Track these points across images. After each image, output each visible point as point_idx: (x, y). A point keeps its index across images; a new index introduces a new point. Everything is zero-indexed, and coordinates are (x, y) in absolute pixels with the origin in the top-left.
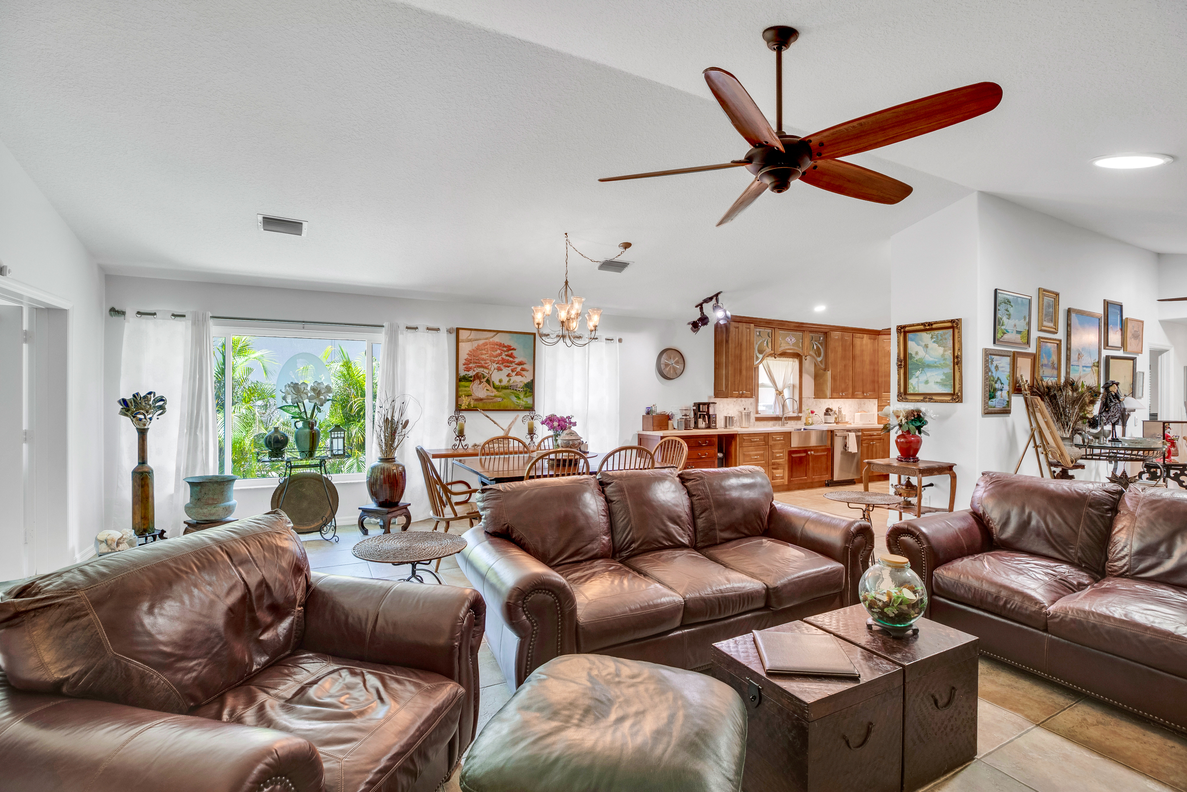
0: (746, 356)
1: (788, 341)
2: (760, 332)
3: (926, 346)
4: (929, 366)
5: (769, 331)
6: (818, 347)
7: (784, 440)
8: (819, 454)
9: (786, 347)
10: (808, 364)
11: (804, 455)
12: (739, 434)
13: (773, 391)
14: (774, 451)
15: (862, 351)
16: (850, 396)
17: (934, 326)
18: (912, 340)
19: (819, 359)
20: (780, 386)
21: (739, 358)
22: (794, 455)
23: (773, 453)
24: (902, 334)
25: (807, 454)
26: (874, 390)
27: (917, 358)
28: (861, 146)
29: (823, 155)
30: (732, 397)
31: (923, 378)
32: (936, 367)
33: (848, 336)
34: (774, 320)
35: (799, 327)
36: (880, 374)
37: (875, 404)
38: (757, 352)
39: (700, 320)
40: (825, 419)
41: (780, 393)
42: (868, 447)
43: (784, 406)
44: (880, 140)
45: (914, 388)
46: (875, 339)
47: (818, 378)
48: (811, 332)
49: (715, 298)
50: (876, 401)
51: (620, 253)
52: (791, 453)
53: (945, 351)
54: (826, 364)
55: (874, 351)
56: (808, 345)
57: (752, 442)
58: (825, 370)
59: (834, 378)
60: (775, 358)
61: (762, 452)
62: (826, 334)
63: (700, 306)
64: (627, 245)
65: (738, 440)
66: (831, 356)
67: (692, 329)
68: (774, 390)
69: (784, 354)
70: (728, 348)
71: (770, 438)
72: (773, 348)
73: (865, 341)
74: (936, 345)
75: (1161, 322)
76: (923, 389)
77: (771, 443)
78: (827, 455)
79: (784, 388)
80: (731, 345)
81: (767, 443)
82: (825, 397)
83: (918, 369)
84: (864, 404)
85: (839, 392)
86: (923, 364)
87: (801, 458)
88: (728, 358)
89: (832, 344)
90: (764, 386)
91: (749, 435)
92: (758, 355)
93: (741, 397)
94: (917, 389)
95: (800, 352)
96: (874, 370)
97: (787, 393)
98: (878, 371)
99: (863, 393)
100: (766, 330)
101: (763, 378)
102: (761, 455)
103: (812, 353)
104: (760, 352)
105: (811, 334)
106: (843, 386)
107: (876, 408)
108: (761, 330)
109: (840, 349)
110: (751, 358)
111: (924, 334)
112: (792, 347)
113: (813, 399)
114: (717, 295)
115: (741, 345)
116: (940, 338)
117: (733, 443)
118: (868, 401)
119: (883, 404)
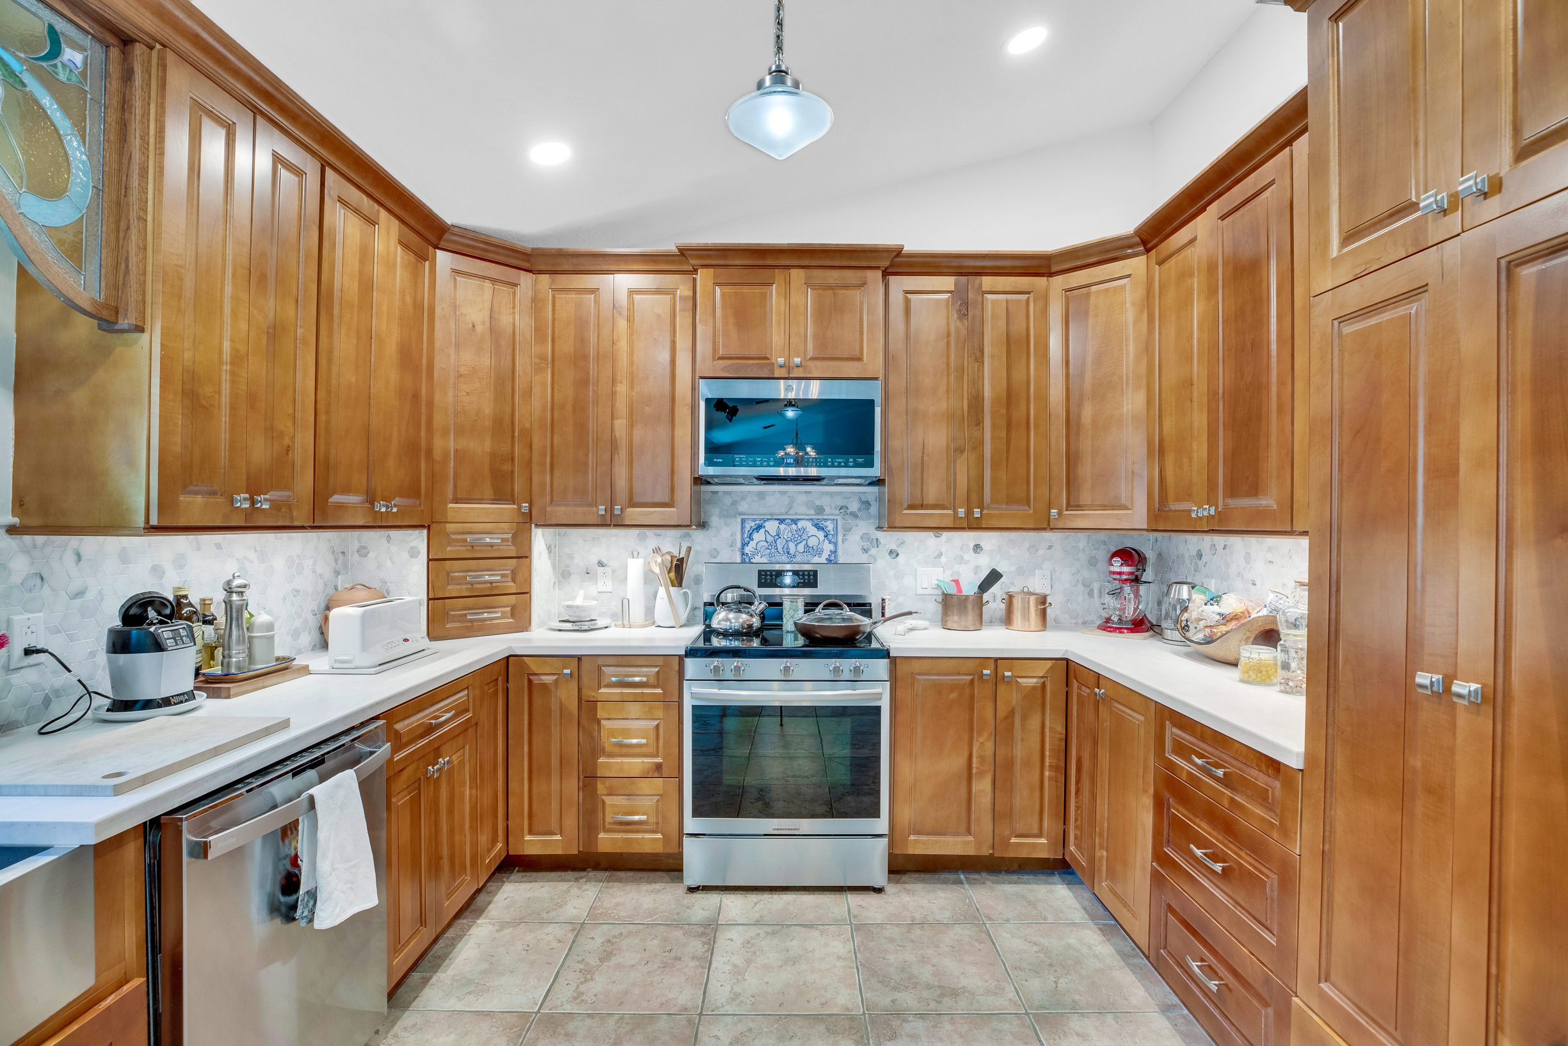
15: (366, 286)
26: (414, 494)
36: (438, 419)
37: (413, 553)
40: (118, 678)
50: (418, 540)
55: (418, 306)
84: (363, 551)
96: (416, 396)
98: (430, 404)
99: (371, 500)
107: (418, 565)
118: (389, 538)
119: (450, 551)
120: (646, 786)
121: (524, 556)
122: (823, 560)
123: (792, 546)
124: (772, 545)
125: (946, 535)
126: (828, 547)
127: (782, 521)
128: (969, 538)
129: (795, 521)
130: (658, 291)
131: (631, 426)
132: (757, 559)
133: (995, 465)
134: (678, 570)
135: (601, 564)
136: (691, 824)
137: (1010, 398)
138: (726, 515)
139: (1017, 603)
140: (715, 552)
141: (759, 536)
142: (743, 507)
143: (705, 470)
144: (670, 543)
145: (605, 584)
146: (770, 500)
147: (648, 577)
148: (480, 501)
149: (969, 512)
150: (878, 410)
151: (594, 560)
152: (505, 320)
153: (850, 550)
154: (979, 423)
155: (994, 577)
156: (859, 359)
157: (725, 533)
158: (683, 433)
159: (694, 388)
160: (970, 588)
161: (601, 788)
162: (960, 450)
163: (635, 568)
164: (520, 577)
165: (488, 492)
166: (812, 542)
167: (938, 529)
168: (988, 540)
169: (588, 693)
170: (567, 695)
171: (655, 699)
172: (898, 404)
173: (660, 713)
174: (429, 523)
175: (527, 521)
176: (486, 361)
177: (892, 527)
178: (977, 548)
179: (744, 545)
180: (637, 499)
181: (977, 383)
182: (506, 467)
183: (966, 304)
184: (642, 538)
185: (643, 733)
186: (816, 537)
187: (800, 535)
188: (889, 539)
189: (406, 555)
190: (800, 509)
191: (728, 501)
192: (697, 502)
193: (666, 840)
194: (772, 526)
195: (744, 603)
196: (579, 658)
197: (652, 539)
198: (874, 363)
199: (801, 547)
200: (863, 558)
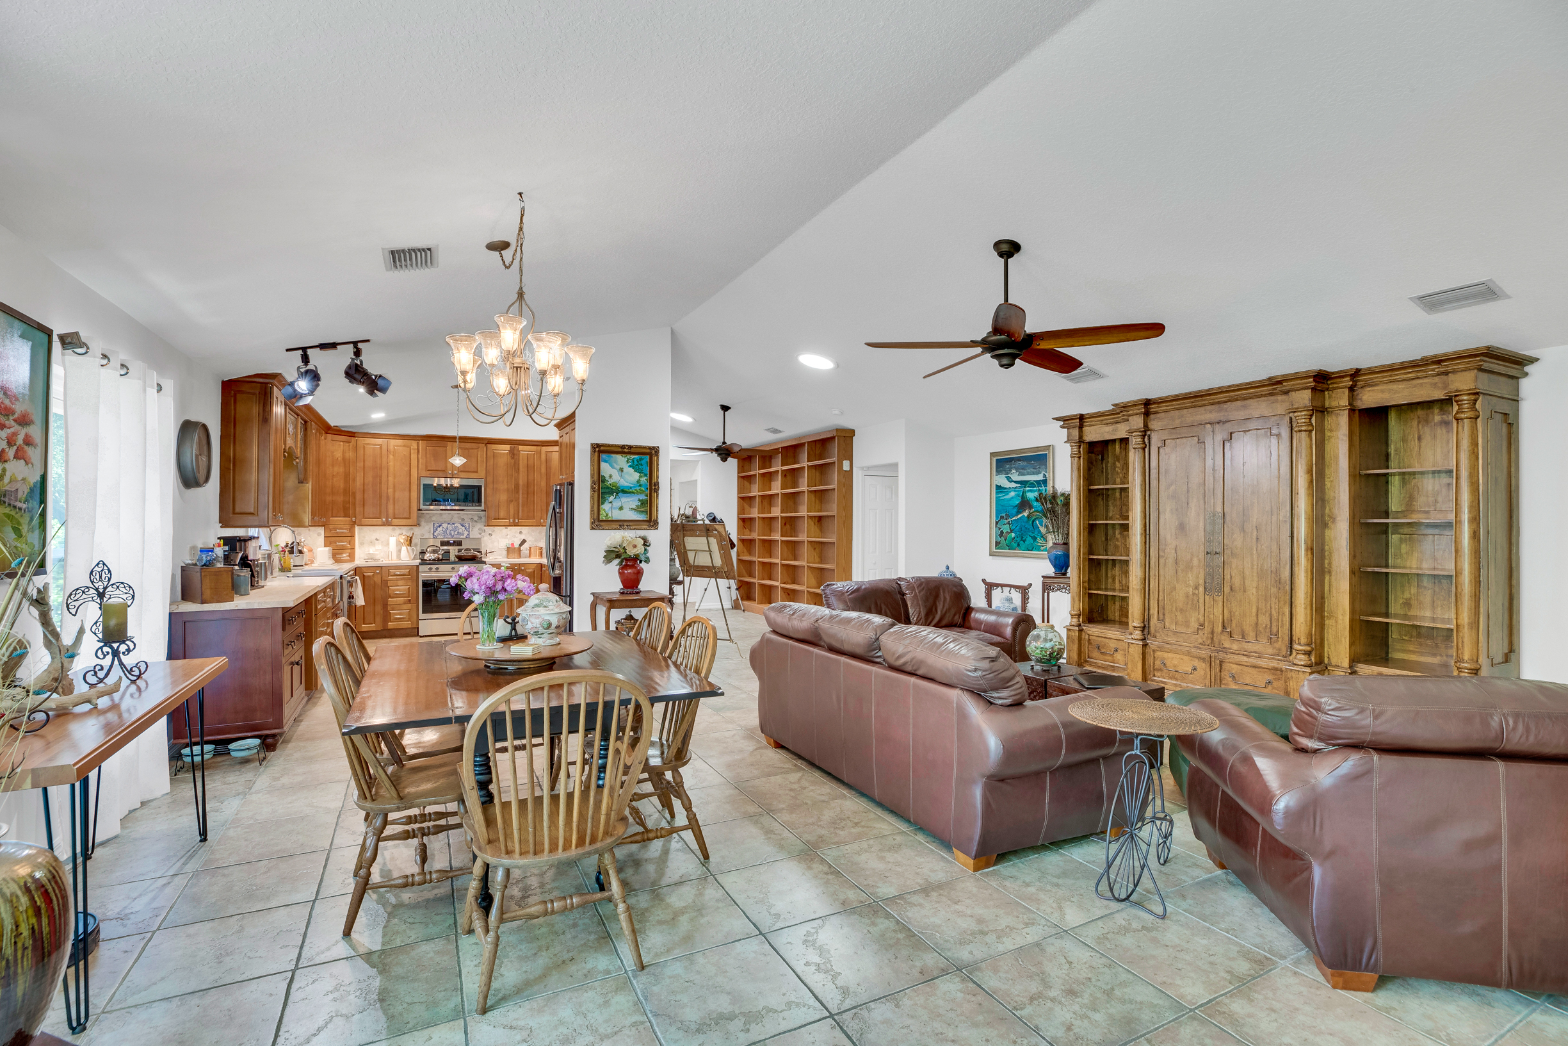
1: (290, 431)
3: (621, 470)
4: (624, 492)
6: (301, 444)
9: (290, 441)
15: (322, 456)
17: (632, 450)
18: (606, 461)
19: (301, 464)
24: (596, 454)
27: (611, 481)
31: (617, 504)
32: (630, 492)
37: (319, 535)
45: (607, 515)
49: (350, 346)
50: (321, 530)
53: (640, 477)
55: (325, 456)
56: (298, 439)
64: (502, 246)
66: (310, 458)
70: (268, 433)
74: (632, 470)
76: (617, 515)
83: (612, 494)
84: (299, 533)
86: (618, 488)
89: (311, 441)
94: (610, 515)
103: (299, 452)
107: (323, 539)
109: (315, 450)
111: (619, 457)
114: (356, 343)
116: (636, 463)
118: (309, 530)
119: (331, 534)
120: (405, 606)
121: (353, 536)
122: (464, 537)
123: (452, 532)
124: (445, 532)
125: (509, 528)
126: (466, 533)
127: (449, 524)
128: (518, 529)
129: (454, 524)
130: (404, 446)
131: (394, 491)
132: (439, 537)
133: (523, 506)
134: (410, 541)
135: (377, 539)
136: (421, 616)
137: (528, 485)
138: (427, 522)
139: (532, 550)
140: (423, 535)
141: (440, 529)
142: (434, 519)
143: (422, 507)
144: (406, 532)
145: (379, 547)
146: (444, 516)
147: (399, 544)
148: (340, 517)
149: (514, 521)
150: (483, 489)
151: (373, 538)
152: (347, 455)
153: (474, 534)
154: (518, 492)
155: (524, 542)
156: (477, 472)
157: (427, 528)
158: (414, 494)
159: (419, 479)
160: (517, 545)
161: (389, 608)
162: (511, 501)
163: (393, 541)
164: (351, 543)
165: (342, 515)
166: (460, 531)
167: (506, 526)
168: (525, 530)
169: (385, 578)
171: (409, 579)
172: (490, 486)
173: (409, 584)
174: (325, 525)
175: (353, 524)
176: (342, 469)
177: (488, 526)
178: (521, 533)
179: (434, 532)
180: (396, 516)
181: (517, 480)
182: (347, 506)
183: (514, 454)
184: (394, 530)
185: (404, 590)
186: (462, 530)
187: (455, 529)
188: (488, 530)
189: (316, 535)
190: (456, 519)
191: (428, 516)
192: (419, 517)
193: (412, 623)
194: (445, 526)
195: (434, 552)
196: (381, 567)
197: (398, 530)
198: (482, 473)
199: (456, 533)
200: (479, 536)
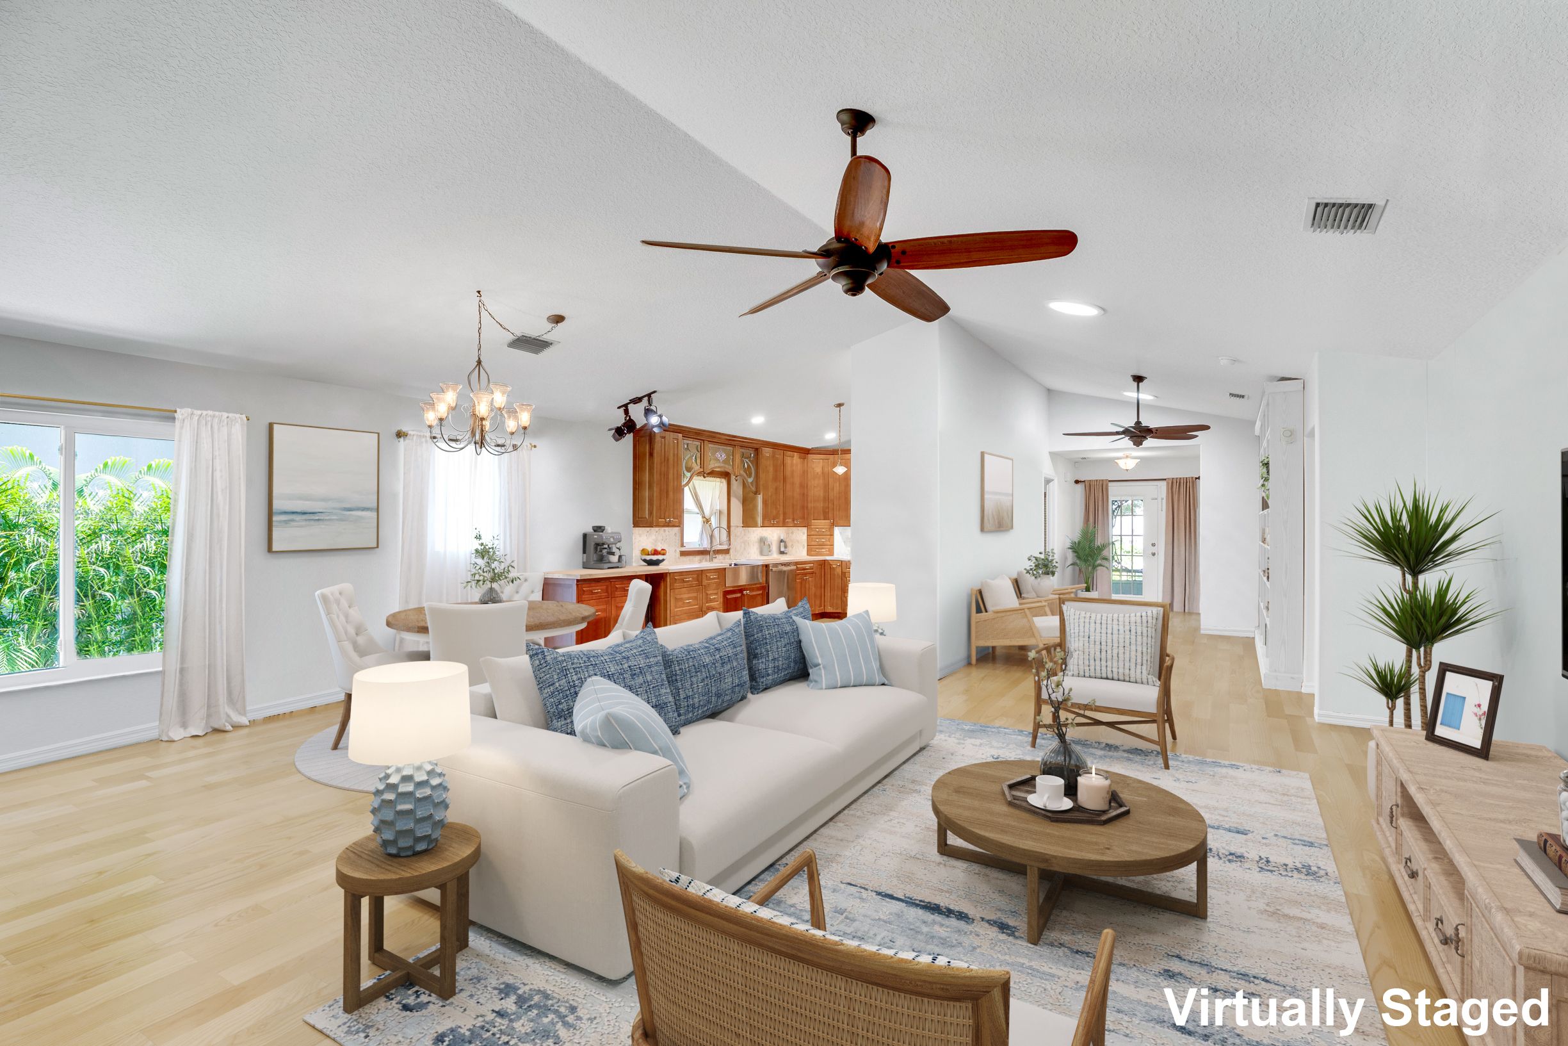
0: (673, 474)
1: (718, 457)
2: (688, 444)
5: (698, 443)
6: (748, 466)
7: (718, 578)
8: (754, 593)
9: (716, 465)
10: (737, 487)
11: (739, 595)
12: (670, 573)
13: (699, 519)
14: (709, 592)
15: (793, 472)
16: (781, 524)
19: (750, 480)
20: (707, 512)
21: (665, 476)
22: (729, 597)
23: (707, 594)
25: (743, 595)
26: (804, 518)
28: (941, 263)
29: (902, 264)
30: (658, 526)
33: (779, 454)
34: (704, 431)
35: (731, 441)
36: (809, 499)
37: (804, 533)
38: (684, 469)
39: (624, 425)
41: (707, 521)
42: (801, 583)
43: (712, 537)
44: (962, 261)
46: (804, 459)
47: (747, 503)
48: (742, 447)
49: (647, 398)
50: (805, 530)
51: (549, 329)
52: (726, 593)
54: (757, 488)
55: (804, 472)
56: (738, 463)
57: (684, 582)
58: (756, 493)
59: (765, 502)
60: (704, 477)
61: (695, 595)
62: (757, 449)
63: (625, 407)
64: (558, 319)
65: (668, 580)
66: (762, 475)
67: (614, 436)
68: (701, 517)
69: (712, 474)
70: (653, 463)
71: (704, 576)
72: (702, 465)
73: (795, 460)
75: (1050, 453)
77: (705, 582)
78: (762, 594)
79: (711, 515)
80: (656, 459)
81: (700, 584)
82: (756, 526)
84: (792, 533)
85: (770, 520)
87: (736, 599)
88: (653, 475)
89: (764, 462)
90: (690, 512)
91: (681, 573)
92: (685, 472)
93: (668, 526)
95: (729, 469)
96: (804, 494)
97: (714, 522)
98: (807, 495)
99: (794, 520)
100: (695, 443)
101: (688, 502)
102: (695, 598)
103: (742, 472)
104: (689, 469)
105: (743, 450)
106: (774, 512)
107: (805, 537)
108: (689, 442)
109: (771, 469)
110: (679, 477)
112: (722, 465)
113: (741, 529)
114: (649, 396)
115: (668, 460)
117: (662, 585)
119: (813, 533)
121: (832, 535)
148: (821, 520)
164: (831, 540)
165: (822, 518)
169: (844, 570)
170: (839, 571)
174: (807, 525)
175: (833, 525)
176: (821, 481)
182: (827, 511)
189: (802, 534)
